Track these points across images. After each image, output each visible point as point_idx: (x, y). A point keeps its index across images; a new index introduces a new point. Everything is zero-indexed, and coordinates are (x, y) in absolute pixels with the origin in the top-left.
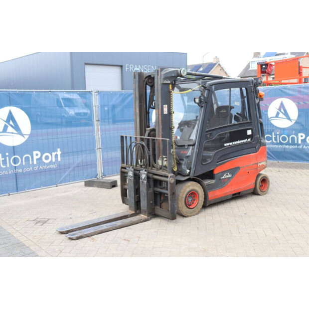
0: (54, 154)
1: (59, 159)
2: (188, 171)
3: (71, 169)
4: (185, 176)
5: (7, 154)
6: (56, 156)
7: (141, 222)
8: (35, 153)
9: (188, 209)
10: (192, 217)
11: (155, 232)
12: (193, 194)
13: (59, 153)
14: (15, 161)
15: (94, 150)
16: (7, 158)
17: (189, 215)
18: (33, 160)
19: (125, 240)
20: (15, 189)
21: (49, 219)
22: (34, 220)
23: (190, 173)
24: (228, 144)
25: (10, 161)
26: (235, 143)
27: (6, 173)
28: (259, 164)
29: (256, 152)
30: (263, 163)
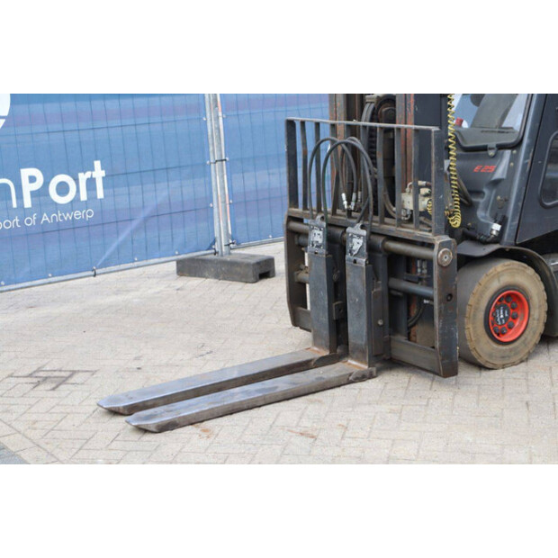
0: (83, 177)
1: (100, 194)
2: (496, 227)
3: (135, 223)
4: (485, 243)
6: (91, 183)
7: (350, 382)
9: (495, 346)
10: (507, 369)
11: (392, 411)
12: (511, 298)
13: (99, 173)
15: (204, 164)
17: (498, 362)
18: (20, 195)
19: (302, 434)
21: (74, 373)
22: (30, 376)
23: (501, 232)
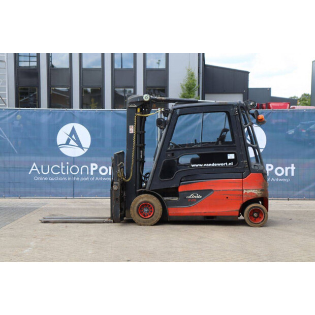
2: (144, 184)
5: (68, 163)
8: (92, 165)
9: (140, 218)
14: (74, 170)
16: (68, 167)
18: (90, 171)
20: (72, 194)
23: (146, 186)
24: (197, 165)
25: (69, 170)
26: (208, 165)
27: (65, 179)
28: (245, 191)
29: (242, 178)
30: (253, 191)
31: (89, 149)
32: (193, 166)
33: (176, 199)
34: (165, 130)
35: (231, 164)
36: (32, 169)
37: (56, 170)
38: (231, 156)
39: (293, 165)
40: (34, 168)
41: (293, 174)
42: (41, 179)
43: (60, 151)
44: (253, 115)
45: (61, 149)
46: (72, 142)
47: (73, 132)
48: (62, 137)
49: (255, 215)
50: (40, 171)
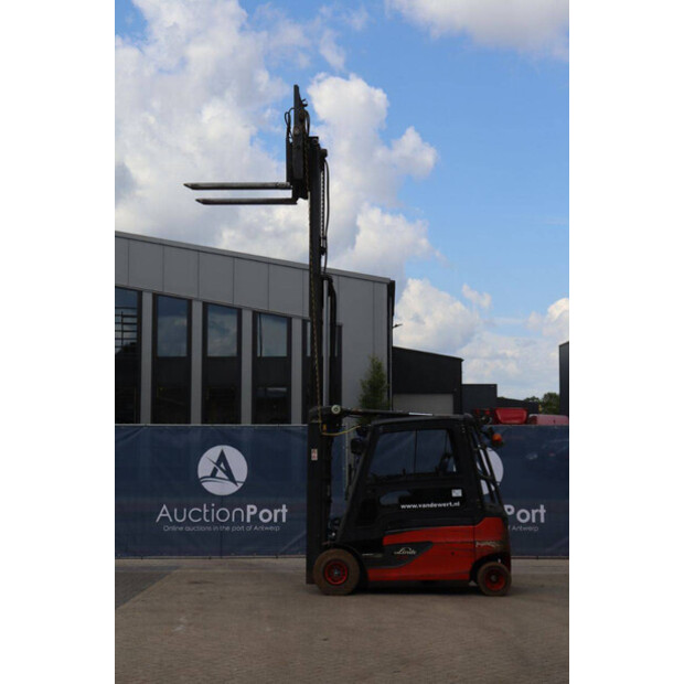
0: (276, 512)
1: (284, 519)
5: (213, 505)
6: (280, 514)
8: (249, 507)
9: (328, 585)
13: (284, 510)
14: (223, 515)
16: (213, 510)
17: (330, 593)
20: (219, 552)
23: (336, 536)
24: (409, 506)
25: (216, 515)
26: (424, 506)
27: (209, 528)
28: (477, 544)
29: (474, 524)
30: (489, 544)
31: (245, 484)
32: (403, 507)
33: (379, 556)
34: (363, 455)
35: (458, 504)
36: (161, 515)
37: (195, 515)
38: (457, 493)
39: (542, 507)
40: (165, 512)
41: (542, 520)
42: (174, 528)
43: (203, 488)
44: (487, 435)
45: (203, 484)
46: (220, 474)
47: (222, 458)
48: (205, 465)
49: (493, 578)
50: (173, 518)
